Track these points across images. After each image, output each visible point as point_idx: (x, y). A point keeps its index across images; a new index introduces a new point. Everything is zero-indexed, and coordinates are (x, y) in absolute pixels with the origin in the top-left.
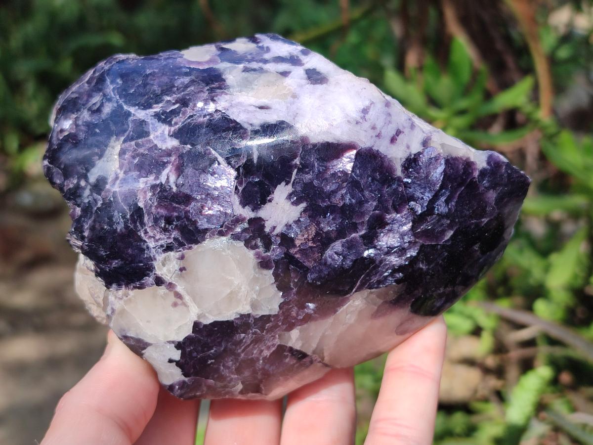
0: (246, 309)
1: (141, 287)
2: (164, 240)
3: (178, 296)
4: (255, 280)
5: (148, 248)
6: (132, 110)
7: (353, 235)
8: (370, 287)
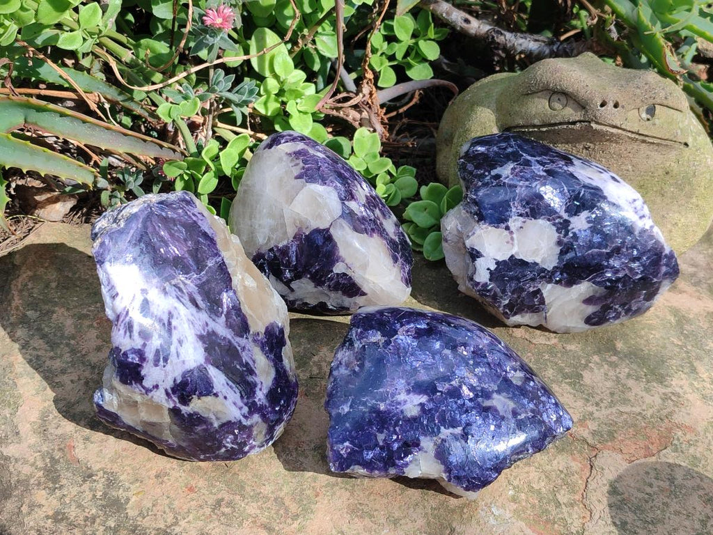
0: (538, 260)
1: (497, 227)
2: (521, 211)
3: (512, 239)
4: (551, 248)
5: (511, 211)
6: (524, 155)
7: (604, 250)
8: (593, 283)
